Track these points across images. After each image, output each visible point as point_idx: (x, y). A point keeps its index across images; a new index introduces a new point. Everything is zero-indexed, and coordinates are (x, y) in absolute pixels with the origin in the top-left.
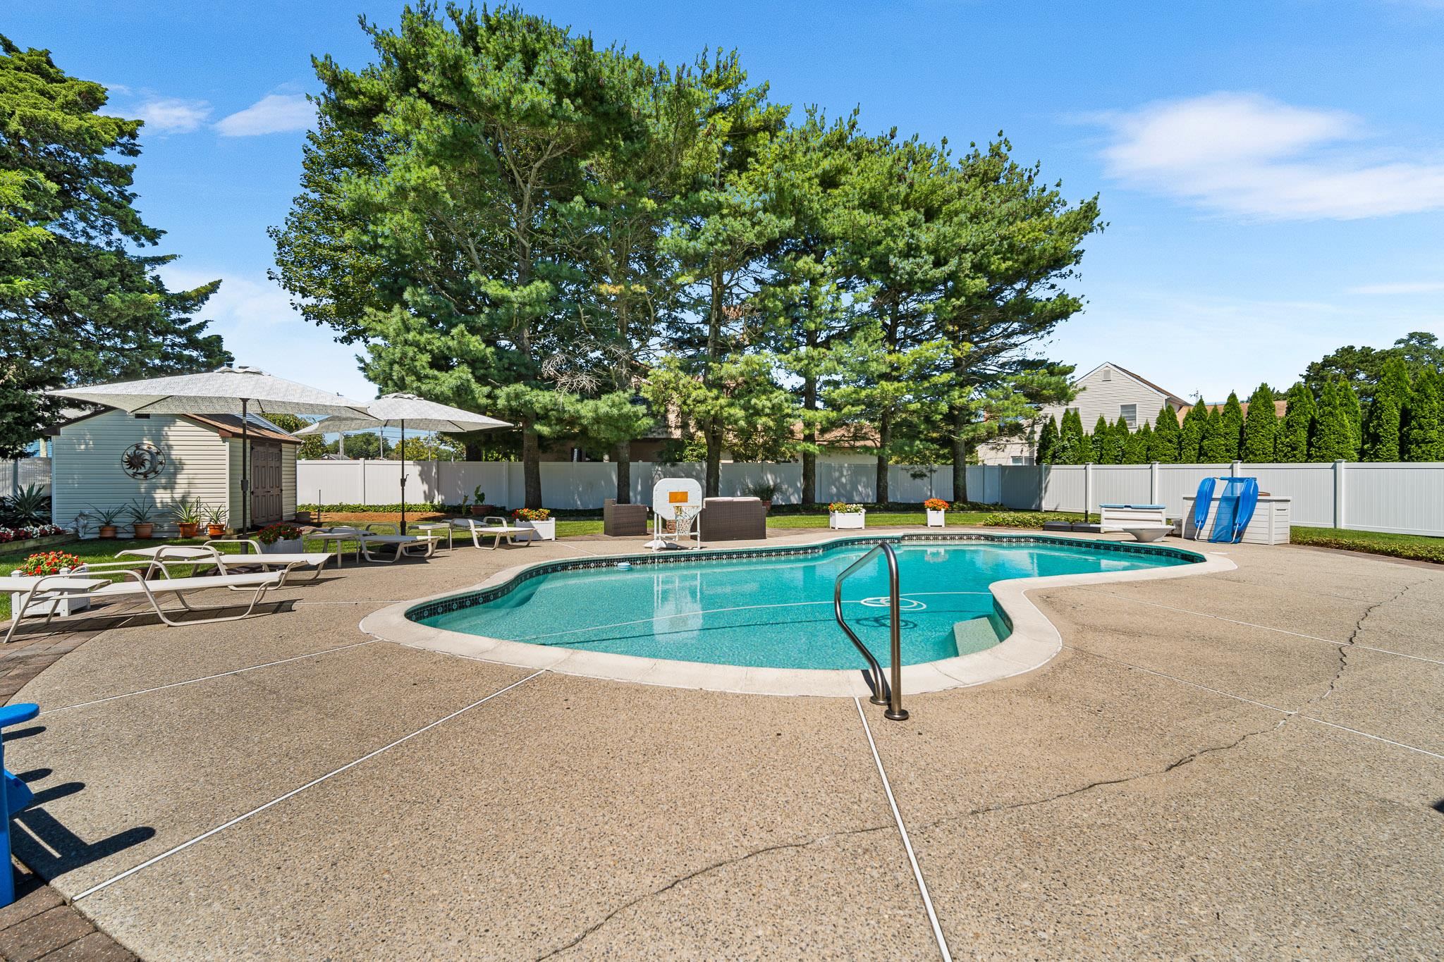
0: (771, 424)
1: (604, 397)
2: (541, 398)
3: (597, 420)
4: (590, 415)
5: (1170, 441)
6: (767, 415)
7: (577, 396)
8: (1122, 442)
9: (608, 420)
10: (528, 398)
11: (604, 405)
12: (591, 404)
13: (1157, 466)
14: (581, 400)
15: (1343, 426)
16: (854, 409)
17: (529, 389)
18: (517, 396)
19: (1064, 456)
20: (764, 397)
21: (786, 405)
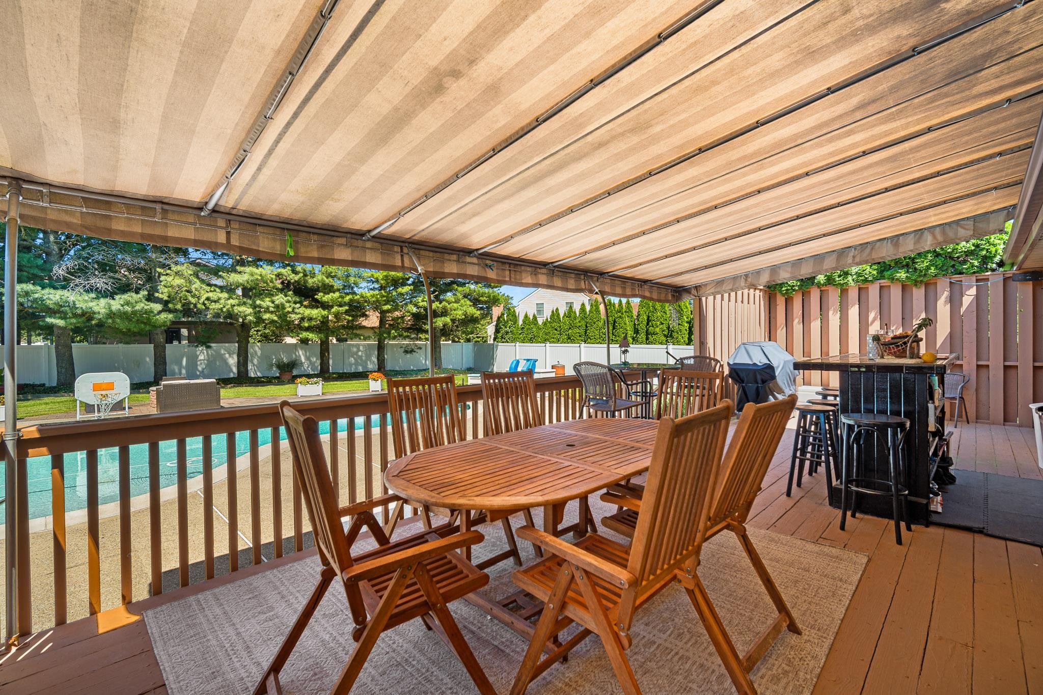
0: (276, 318)
1: (117, 297)
2: (52, 296)
3: (111, 315)
4: (103, 311)
5: (556, 330)
6: (272, 312)
7: (93, 295)
8: (534, 329)
9: (123, 315)
10: (36, 296)
11: (117, 304)
12: (103, 302)
13: (548, 344)
14: (98, 298)
15: (625, 324)
16: (341, 309)
17: (39, 288)
18: (27, 294)
19: (507, 337)
20: (268, 299)
21: (287, 305)
